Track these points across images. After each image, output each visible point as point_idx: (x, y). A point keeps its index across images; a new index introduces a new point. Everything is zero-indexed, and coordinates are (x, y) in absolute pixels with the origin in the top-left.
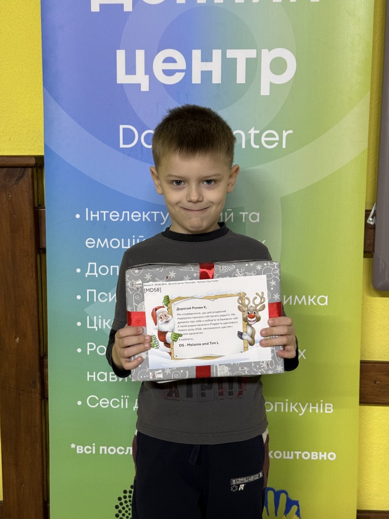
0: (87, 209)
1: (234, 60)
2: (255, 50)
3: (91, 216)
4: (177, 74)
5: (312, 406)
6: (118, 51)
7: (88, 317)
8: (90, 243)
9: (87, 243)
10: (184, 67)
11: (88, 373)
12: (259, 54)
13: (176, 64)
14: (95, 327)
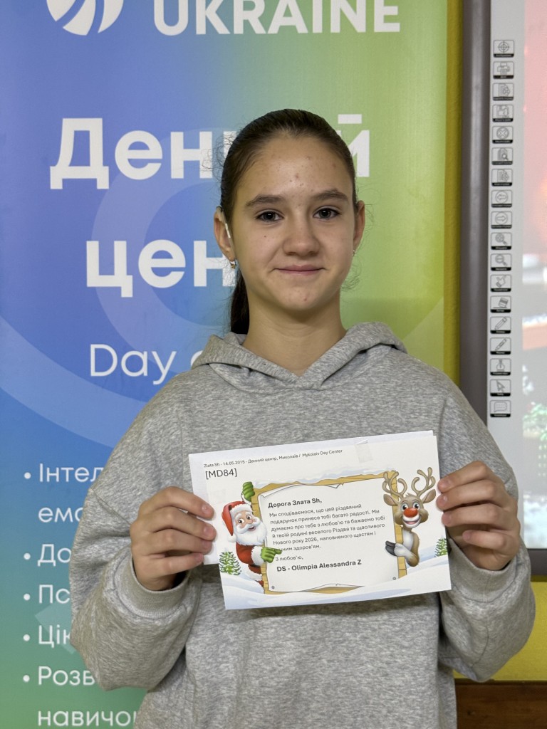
0: (41, 465)
3: (47, 475)
4: (173, 274)
6: (88, 243)
7: (40, 628)
8: (44, 515)
9: (40, 515)
10: (182, 264)
11: (40, 713)
13: (170, 259)
14: (51, 642)
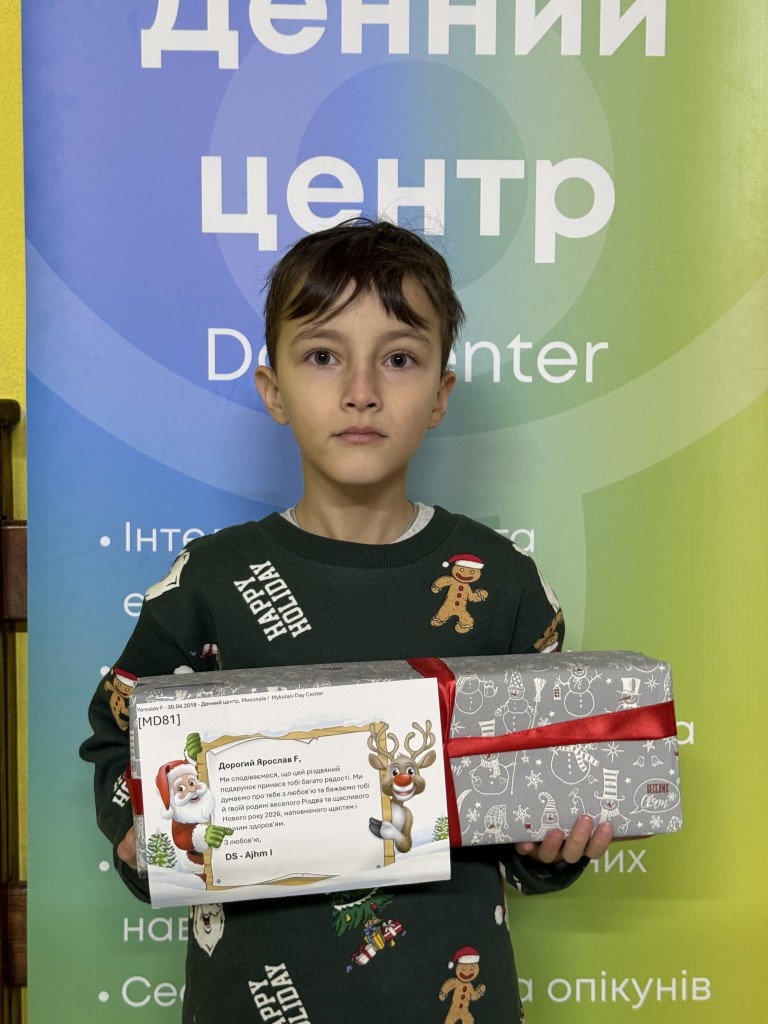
0: (128, 524)
1: (474, 185)
2: (523, 162)
3: (138, 540)
4: (342, 211)
5: (663, 985)
6: (205, 160)
8: (133, 604)
9: (126, 605)
10: (359, 198)
11: (126, 920)
12: (530, 171)
13: (340, 189)
